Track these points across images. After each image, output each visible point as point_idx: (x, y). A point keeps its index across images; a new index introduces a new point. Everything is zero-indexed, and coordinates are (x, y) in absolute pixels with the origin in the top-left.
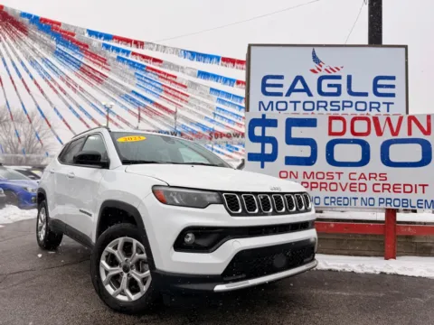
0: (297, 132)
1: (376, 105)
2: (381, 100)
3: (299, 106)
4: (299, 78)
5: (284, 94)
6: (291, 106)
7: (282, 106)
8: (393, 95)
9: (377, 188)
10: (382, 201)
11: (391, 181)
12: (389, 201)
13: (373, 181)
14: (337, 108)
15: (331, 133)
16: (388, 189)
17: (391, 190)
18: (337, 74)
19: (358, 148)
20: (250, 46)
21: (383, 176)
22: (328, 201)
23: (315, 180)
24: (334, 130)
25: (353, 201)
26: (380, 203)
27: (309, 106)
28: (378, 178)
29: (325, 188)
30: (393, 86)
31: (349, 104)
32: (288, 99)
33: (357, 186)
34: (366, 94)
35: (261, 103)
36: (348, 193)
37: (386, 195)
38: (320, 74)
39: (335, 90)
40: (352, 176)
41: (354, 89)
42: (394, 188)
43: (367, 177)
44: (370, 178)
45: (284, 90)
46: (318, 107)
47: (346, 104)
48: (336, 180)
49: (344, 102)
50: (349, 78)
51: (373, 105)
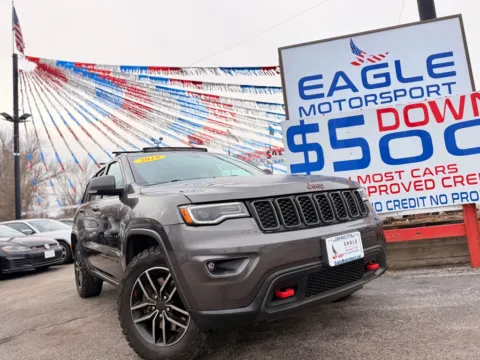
0: (343, 134)
1: (435, 89)
2: (439, 81)
3: (345, 105)
4: (340, 74)
5: (326, 95)
6: (335, 106)
7: (325, 108)
8: (453, 74)
9: (446, 182)
10: (455, 196)
11: (463, 172)
12: (464, 196)
13: (441, 175)
14: (389, 99)
15: (382, 128)
16: (461, 182)
17: (465, 182)
18: (383, 61)
19: (417, 140)
20: (280, 50)
21: (453, 168)
22: (391, 205)
23: (373, 184)
24: (385, 124)
25: (421, 201)
26: (454, 199)
27: (356, 103)
28: (447, 171)
29: (386, 191)
30: (452, 64)
31: (402, 93)
32: (331, 100)
33: (423, 183)
34: (420, 79)
35: (301, 108)
36: (413, 193)
37: (459, 189)
38: (363, 65)
39: (383, 80)
40: (415, 173)
41: (405, 75)
42: (468, 180)
43: (434, 171)
44: (437, 172)
45: (325, 90)
46: (367, 102)
47: (398, 93)
48: (397, 180)
49: (395, 91)
50: (397, 63)
51: (431, 89)
